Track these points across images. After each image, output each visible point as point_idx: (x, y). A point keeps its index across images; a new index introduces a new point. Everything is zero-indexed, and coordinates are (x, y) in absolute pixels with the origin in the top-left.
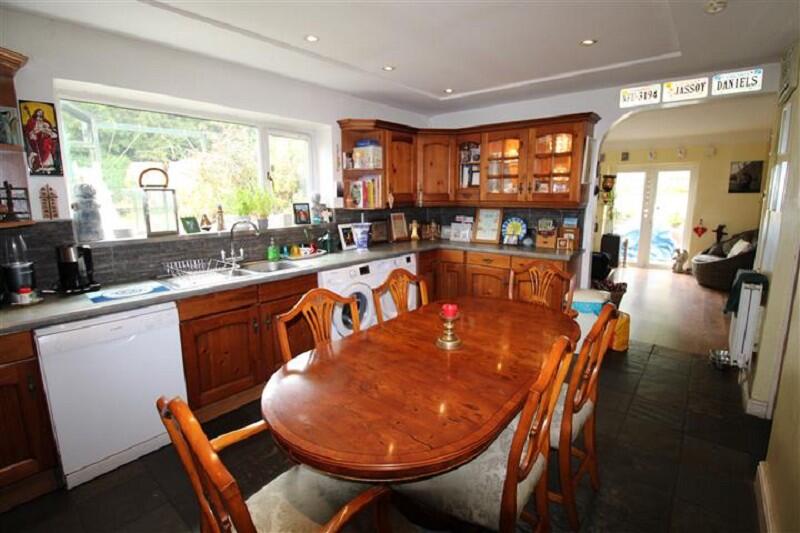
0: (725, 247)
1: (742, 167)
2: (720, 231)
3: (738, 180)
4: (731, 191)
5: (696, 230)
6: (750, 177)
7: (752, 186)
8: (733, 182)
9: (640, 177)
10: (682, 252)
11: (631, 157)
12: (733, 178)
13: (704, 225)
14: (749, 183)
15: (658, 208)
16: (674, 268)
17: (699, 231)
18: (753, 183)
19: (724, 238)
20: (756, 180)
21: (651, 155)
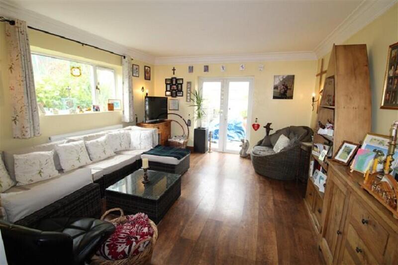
0: (272, 139)
1: (281, 80)
2: (268, 127)
3: (279, 89)
4: (275, 97)
5: (253, 126)
6: (287, 87)
7: (288, 94)
8: (276, 90)
9: (217, 85)
10: (245, 141)
11: (210, 68)
12: (276, 88)
13: (259, 122)
14: (285, 92)
15: (230, 109)
16: (241, 154)
17: (256, 127)
18: (288, 91)
19: (271, 132)
20: (290, 89)
21: (223, 68)
